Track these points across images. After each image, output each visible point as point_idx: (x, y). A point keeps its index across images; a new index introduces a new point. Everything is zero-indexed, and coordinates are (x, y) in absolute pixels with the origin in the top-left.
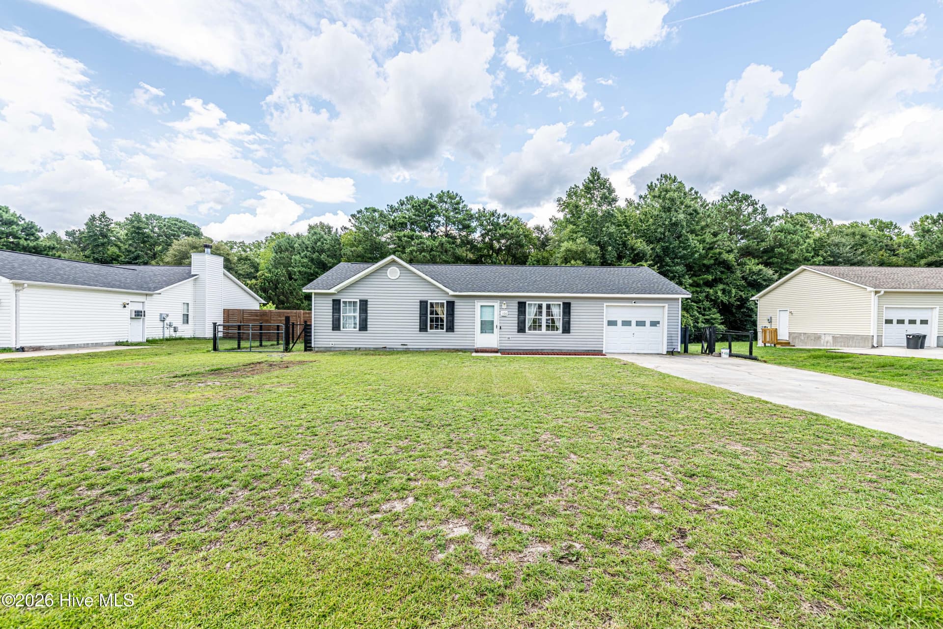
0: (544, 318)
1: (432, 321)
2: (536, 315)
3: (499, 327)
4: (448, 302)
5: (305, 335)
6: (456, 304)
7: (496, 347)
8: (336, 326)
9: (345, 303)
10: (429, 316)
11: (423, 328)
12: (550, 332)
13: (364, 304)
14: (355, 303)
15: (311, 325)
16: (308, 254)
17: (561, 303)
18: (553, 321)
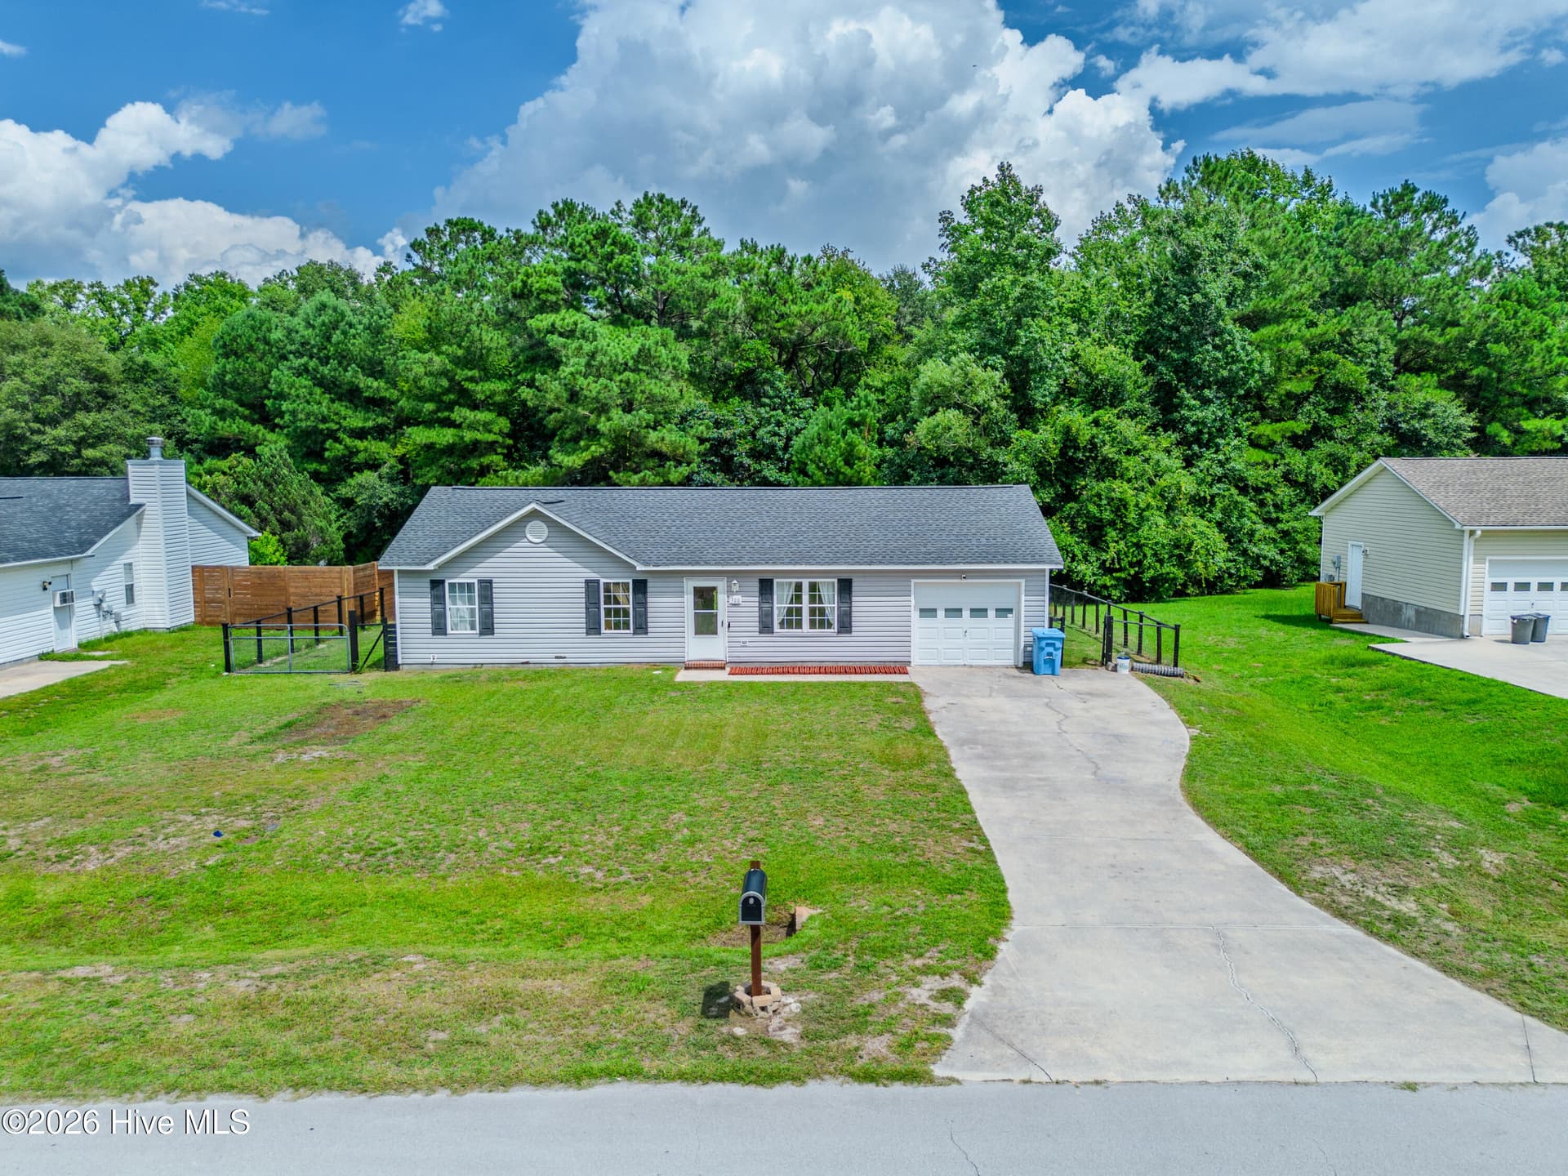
0: (806, 605)
1: (608, 612)
2: (791, 603)
3: (726, 625)
4: (635, 582)
5: (386, 644)
6: (649, 585)
7: (722, 658)
8: (439, 628)
9: (452, 585)
10: (603, 606)
11: (593, 628)
12: (817, 631)
13: (487, 586)
14: (470, 586)
15: (394, 626)
16: (312, 364)
17: (836, 581)
18: (822, 612)
